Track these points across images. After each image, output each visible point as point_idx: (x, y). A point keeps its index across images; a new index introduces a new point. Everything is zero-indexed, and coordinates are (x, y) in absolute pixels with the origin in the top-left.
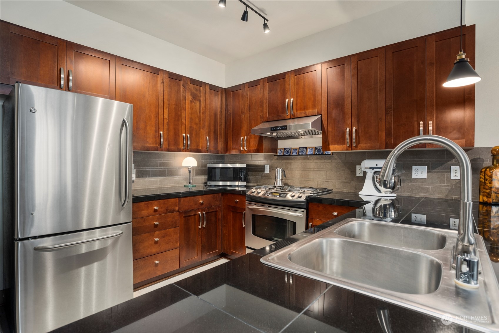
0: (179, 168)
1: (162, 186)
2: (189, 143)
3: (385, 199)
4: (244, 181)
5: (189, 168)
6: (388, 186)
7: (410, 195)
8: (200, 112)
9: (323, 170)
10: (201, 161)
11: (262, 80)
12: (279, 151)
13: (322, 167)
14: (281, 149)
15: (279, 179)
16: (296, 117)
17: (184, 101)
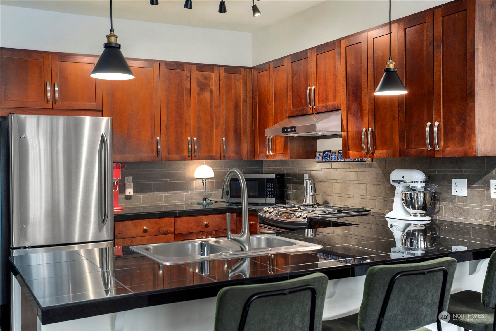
0: (191, 180)
1: (168, 203)
2: (196, 147)
3: (415, 224)
4: (273, 197)
5: (203, 180)
6: (417, 206)
7: (452, 219)
8: (211, 107)
9: (363, 182)
10: (224, 169)
11: (285, 59)
12: (317, 154)
13: (362, 178)
14: (320, 152)
15: (308, 196)
16: (318, 112)
17: (189, 96)
